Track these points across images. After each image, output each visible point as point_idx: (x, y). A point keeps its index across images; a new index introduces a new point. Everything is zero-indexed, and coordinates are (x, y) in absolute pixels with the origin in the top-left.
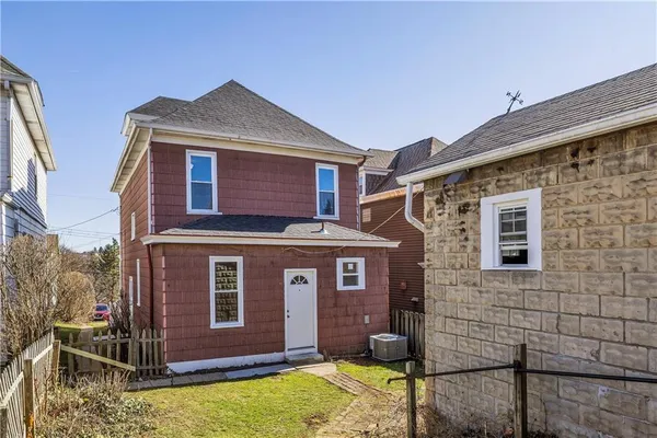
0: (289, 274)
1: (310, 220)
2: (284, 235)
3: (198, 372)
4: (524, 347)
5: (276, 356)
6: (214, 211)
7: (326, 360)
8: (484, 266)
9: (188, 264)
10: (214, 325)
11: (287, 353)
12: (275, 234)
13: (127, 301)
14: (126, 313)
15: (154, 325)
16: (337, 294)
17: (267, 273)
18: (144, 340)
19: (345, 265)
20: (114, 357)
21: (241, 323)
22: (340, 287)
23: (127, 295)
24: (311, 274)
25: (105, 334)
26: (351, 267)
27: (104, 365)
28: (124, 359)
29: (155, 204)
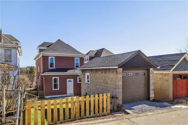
0: (68, 80)
1: (74, 69)
2: (67, 73)
3: (50, 98)
4: (86, 93)
5: (65, 95)
6: (54, 68)
7: (75, 96)
8: (86, 82)
9: (48, 78)
10: (53, 89)
11: (67, 95)
12: (65, 73)
13: (37, 84)
14: (37, 87)
15: (42, 89)
16: (78, 83)
17: (63, 80)
18: (41, 92)
19: (79, 78)
20: (35, 95)
21: (58, 89)
22: (78, 82)
23: (37, 83)
24: (72, 80)
25: (34, 91)
26: (80, 78)
27: (34, 96)
28: (37, 96)
29: (43, 67)
